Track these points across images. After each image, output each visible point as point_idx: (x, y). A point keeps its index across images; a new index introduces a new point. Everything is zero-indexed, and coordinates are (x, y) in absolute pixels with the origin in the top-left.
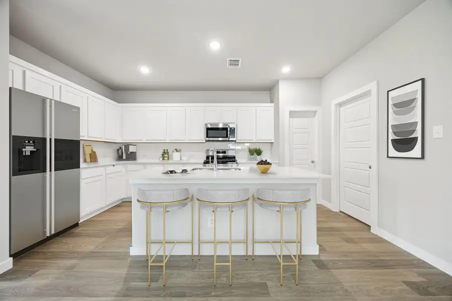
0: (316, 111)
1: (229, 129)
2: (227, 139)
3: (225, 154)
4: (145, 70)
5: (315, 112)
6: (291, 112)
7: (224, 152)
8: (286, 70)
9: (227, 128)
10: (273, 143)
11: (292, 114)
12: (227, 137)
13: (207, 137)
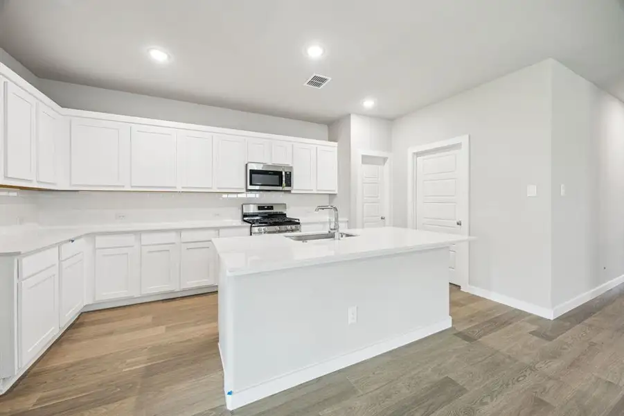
0: (387, 158)
1: (284, 174)
2: (280, 188)
3: (272, 211)
4: (159, 55)
5: (385, 159)
6: (363, 157)
7: (271, 208)
8: (369, 104)
9: (282, 172)
10: (335, 194)
11: (366, 159)
12: (281, 185)
13: (251, 184)
